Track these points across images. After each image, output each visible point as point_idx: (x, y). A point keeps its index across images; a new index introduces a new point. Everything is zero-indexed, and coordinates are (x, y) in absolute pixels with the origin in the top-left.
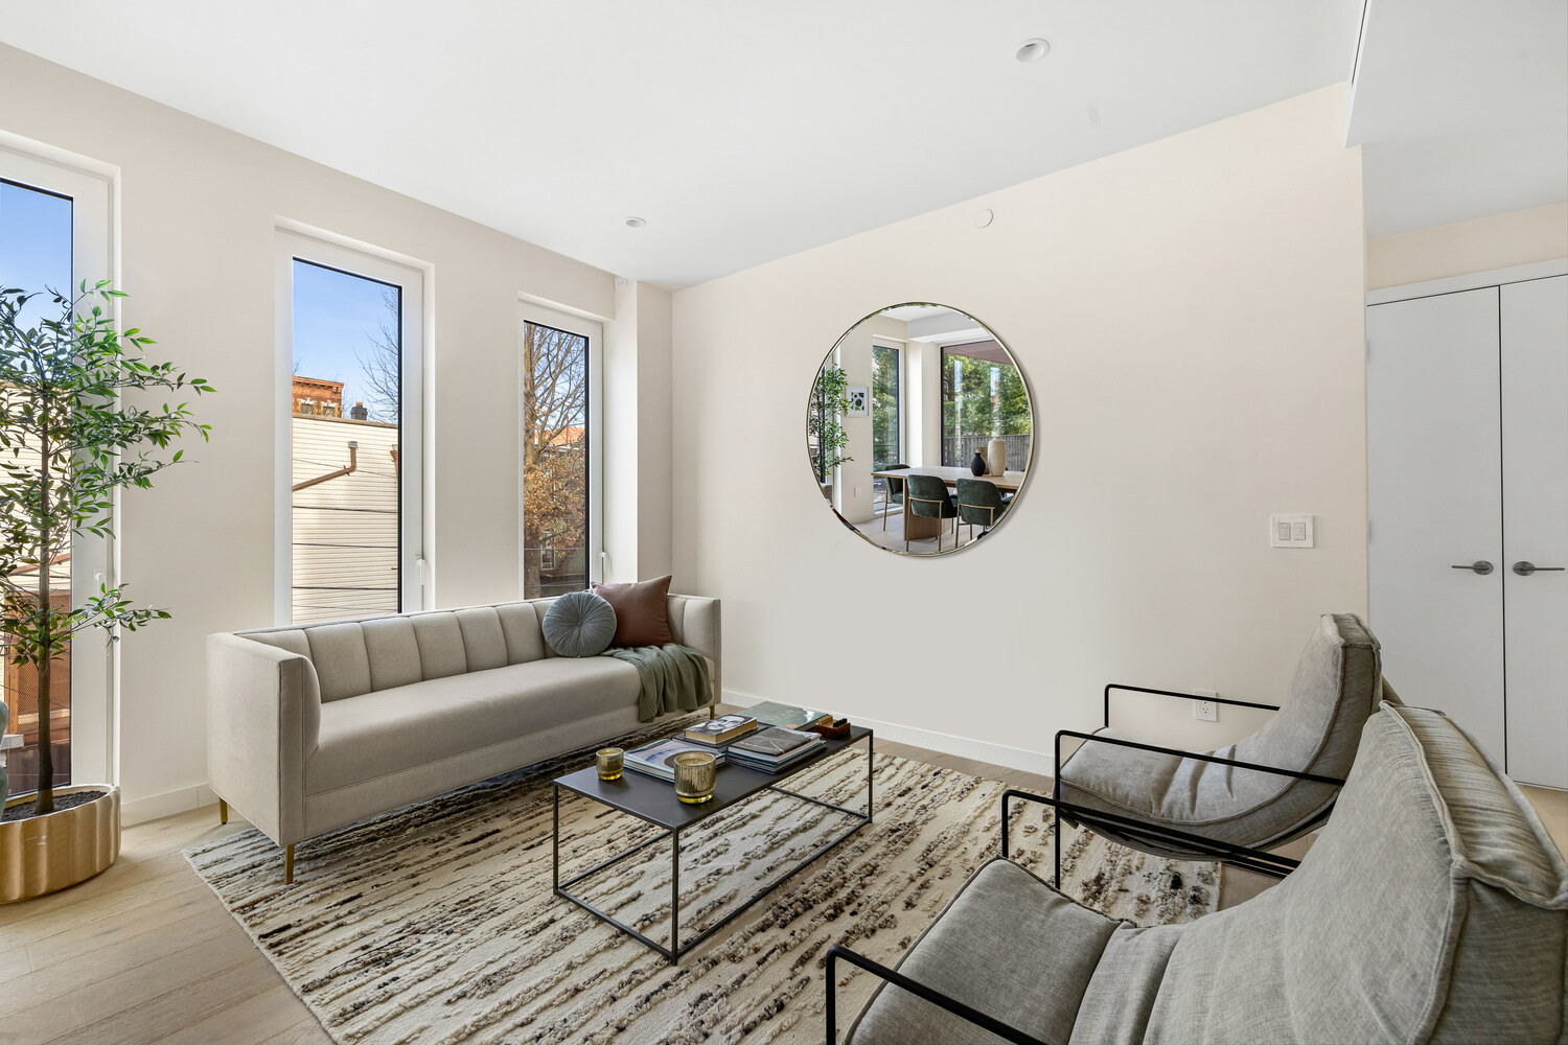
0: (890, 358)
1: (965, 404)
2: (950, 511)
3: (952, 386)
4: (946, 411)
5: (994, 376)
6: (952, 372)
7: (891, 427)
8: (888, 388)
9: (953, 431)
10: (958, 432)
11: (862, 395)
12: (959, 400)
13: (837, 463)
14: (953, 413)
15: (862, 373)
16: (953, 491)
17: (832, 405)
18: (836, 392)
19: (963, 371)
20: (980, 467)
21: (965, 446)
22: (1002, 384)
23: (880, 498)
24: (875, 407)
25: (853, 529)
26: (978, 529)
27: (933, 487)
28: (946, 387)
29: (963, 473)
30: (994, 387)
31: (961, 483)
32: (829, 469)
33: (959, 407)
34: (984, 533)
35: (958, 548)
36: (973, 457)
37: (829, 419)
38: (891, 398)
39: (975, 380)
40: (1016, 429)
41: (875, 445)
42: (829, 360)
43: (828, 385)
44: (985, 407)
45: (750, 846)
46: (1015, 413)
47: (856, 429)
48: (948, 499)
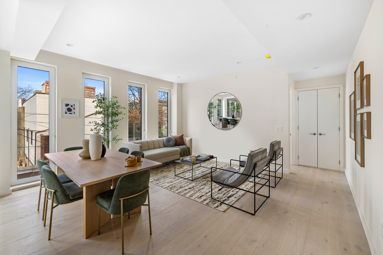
0: (220, 101)
1: (231, 107)
2: (229, 123)
3: (229, 105)
4: (228, 109)
5: (235, 103)
6: (229, 103)
7: (220, 111)
8: (220, 105)
9: (229, 112)
10: (230, 112)
11: (216, 106)
12: (230, 107)
13: (212, 116)
14: (229, 109)
15: (216, 103)
16: (229, 120)
17: (211, 108)
18: (212, 106)
19: (231, 103)
20: (233, 117)
21: (231, 114)
22: (236, 105)
23: (218, 122)
24: (218, 108)
25: (214, 126)
26: (233, 126)
27: (226, 120)
28: (228, 105)
29: (231, 118)
30: (235, 105)
31: (230, 119)
32: (211, 117)
33: (230, 108)
34: (234, 127)
35: (230, 129)
36: (232, 115)
37: (211, 110)
38: (220, 107)
39: (232, 104)
40: (239, 111)
41: (218, 114)
42: (211, 101)
43: (211, 105)
44: (234, 108)
45: (199, 172)
46: (239, 109)
47: (215, 111)
48: (228, 122)
